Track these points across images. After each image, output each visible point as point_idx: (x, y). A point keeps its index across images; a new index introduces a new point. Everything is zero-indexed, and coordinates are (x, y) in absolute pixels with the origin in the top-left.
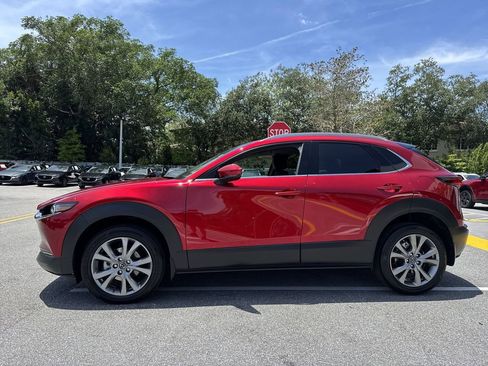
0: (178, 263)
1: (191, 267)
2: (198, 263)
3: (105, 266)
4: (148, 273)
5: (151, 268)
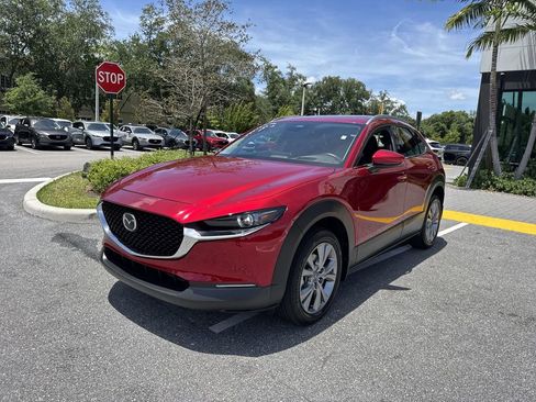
4: (334, 277)
5: (335, 272)
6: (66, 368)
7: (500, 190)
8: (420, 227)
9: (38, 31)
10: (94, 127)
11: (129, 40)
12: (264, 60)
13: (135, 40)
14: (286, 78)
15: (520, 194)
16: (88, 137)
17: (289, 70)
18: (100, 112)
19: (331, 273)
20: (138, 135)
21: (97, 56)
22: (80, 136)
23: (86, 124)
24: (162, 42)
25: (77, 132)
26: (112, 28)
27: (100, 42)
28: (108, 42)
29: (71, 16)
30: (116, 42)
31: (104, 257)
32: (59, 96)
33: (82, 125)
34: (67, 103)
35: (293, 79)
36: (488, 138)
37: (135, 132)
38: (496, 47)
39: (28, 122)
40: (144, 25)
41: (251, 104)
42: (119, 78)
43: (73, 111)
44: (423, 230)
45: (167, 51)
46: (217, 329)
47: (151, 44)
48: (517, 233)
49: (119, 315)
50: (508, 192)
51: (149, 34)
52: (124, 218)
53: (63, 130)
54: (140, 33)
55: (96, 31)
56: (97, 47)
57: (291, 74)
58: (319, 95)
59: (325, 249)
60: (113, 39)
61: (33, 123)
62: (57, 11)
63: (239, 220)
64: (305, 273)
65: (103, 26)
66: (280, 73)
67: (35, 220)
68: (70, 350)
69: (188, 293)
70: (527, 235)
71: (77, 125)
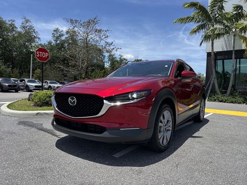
4: (171, 129)
5: (171, 126)
6: (42, 177)
7: (221, 101)
8: (198, 111)
9: (4, 39)
10: (30, 81)
11: (47, 43)
13: (50, 43)
14: (118, 60)
15: (230, 103)
16: (27, 86)
17: (120, 57)
18: (33, 75)
19: (169, 127)
20: (51, 85)
21: (31, 50)
22: (23, 86)
23: (26, 80)
24: (62, 44)
25: (22, 84)
26: (39, 38)
27: (33, 44)
28: (37, 44)
29: (20, 33)
30: (41, 45)
31: (55, 123)
32: (13, 68)
33: (24, 80)
34: (16, 71)
35: (121, 60)
36: (213, 79)
37: (50, 83)
38: (213, 41)
40: (54, 36)
41: (103, 71)
42: (46, 55)
43: (19, 75)
44: (199, 113)
45: (64, 48)
46: (117, 155)
47: (57, 45)
48: (236, 116)
49: (63, 153)
50: (225, 102)
51: (56, 41)
52: (70, 99)
53: (15, 83)
54: (52, 40)
55: (31, 39)
56: (31, 47)
59: (167, 114)
60: (39, 43)
62: (13, 30)
63: (130, 96)
64: (160, 124)
65: (35, 37)
66: (116, 58)
67: (7, 117)
68: (42, 169)
69: (106, 134)
70: (241, 116)
71: (21, 81)
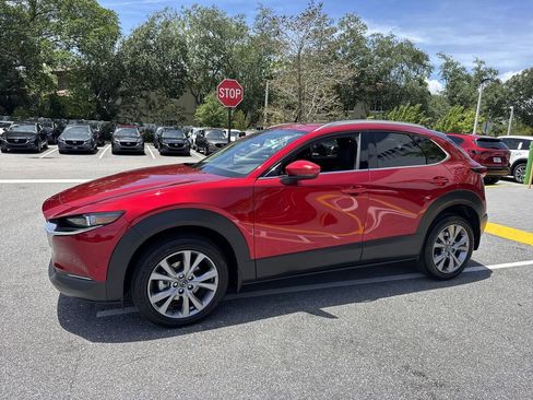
0: (245, 273)
1: (259, 276)
2: (266, 271)
3: (161, 286)
4: (213, 287)
5: (217, 282)
12: (444, 57)
17: (476, 65)
35: (481, 74)
39: (203, 132)
42: (237, 93)
57: (478, 69)
58: (517, 90)
61: (207, 133)
66: (464, 69)
